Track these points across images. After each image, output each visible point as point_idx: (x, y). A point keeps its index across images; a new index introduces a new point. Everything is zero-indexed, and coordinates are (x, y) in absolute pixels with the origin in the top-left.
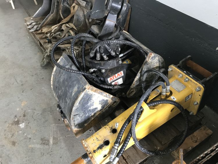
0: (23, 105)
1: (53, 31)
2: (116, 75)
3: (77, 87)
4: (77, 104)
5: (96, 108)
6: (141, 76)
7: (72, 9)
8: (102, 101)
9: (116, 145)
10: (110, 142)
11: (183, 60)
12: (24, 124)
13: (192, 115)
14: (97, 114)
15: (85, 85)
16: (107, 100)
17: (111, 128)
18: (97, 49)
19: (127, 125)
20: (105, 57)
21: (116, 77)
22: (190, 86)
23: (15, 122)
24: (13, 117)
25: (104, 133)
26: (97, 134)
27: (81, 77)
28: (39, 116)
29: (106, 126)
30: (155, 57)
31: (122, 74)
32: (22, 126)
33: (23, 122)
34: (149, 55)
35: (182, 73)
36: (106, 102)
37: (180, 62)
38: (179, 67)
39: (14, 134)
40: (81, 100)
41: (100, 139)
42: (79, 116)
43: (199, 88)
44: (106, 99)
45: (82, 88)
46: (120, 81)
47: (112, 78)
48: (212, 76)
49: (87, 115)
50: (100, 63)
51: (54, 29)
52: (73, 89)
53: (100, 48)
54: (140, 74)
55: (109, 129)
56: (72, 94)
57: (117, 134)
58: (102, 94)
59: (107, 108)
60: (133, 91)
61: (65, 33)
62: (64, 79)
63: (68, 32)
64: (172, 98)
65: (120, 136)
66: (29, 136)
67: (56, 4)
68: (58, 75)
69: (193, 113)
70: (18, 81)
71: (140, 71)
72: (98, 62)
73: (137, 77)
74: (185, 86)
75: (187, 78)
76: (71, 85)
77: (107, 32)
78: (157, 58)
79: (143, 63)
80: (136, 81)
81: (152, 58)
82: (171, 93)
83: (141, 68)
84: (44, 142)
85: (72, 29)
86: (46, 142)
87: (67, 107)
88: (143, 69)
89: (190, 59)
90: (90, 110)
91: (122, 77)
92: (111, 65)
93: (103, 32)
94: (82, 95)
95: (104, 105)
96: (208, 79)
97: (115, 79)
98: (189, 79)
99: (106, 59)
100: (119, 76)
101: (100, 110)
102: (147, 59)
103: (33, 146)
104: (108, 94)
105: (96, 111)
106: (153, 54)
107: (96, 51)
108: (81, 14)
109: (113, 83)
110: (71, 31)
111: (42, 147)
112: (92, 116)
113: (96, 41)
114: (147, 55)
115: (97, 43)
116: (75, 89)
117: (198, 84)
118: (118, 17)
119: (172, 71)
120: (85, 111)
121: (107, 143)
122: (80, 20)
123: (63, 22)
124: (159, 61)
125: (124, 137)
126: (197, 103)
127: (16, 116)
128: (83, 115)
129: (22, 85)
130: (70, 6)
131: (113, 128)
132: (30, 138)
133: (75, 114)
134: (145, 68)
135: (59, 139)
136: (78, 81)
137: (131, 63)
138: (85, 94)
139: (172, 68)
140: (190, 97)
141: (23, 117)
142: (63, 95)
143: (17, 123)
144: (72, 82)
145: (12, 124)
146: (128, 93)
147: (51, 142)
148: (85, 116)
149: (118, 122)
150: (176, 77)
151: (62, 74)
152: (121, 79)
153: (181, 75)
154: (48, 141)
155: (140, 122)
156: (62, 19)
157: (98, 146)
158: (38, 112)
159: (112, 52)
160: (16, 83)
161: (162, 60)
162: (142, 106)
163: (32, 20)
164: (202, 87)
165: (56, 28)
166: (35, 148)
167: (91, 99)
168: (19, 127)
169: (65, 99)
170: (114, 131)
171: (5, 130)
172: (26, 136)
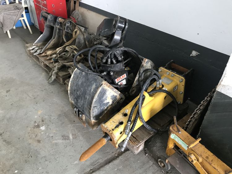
0: (39, 113)
1: (58, 52)
2: (121, 77)
3: (95, 85)
4: (96, 97)
5: (108, 103)
6: (139, 77)
7: (74, 34)
8: (113, 96)
9: (129, 122)
10: (124, 122)
11: (169, 63)
12: (44, 127)
13: (180, 104)
14: (109, 108)
15: (102, 81)
16: (116, 96)
17: (123, 113)
18: (109, 56)
19: (135, 108)
20: (114, 61)
21: (121, 79)
22: (175, 80)
23: (35, 126)
24: (33, 123)
25: (118, 117)
26: (113, 119)
27: (97, 77)
28: (56, 120)
29: (119, 113)
30: (148, 62)
31: (125, 76)
32: (43, 128)
33: (43, 126)
34: (144, 60)
35: (169, 71)
36: (115, 97)
37: (167, 65)
38: (166, 68)
39: (37, 135)
40: (99, 94)
41: (115, 121)
42: (97, 108)
43: (182, 79)
44: (115, 94)
45: (99, 84)
46: (124, 82)
47: (119, 79)
48: (189, 71)
49: (102, 108)
50: (111, 66)
51: (59, 51)
52: (92, 87)
53: (111, 55)
54: (138, 75)
55: (121, 114)
56: (91, 91)
57: (128, 117)
58: (113, 90)
59: (116, 103)
60: (134, 90)
61: (70, 53)
62: (83, 81)
63: (73, 52)
64: (164, 88)
65: (131, 116)
66: (51, 135)
67: (57, 31)
68: (76, 80)
69: (180, 103)
70: (30, 96)
71: (138, 73)
72: (110, 65)
73: (137, 78)
74: (172, 81)
75: (173, 74)
76: (89, 85)
77: (115, 44)
78: (150, 63)
79: (140, 67)
80: (136, 81)
81: (146, 62)
82: (163, 86)
83: (139, 70)
84: (65, 137)
85: (75, 49)
86: (67, 138)
87: (86, 103)
88: (141, 71)
89: (173, 62)
90: (104, 104)
91: (125, 79)
92: (118, 67)
93: (112, 44)
94: (100, 90)
95: (114, 100)
96: (187, 73)
97: (121, 80)
98: (174, 75)
99: (115, 63)
100: (123, 78)
101: (111, 105)
102: (143, 63)
103: (56, 141)
104: (117, 90)
105: (108, 105)
106: (147, 59)
107: (108, 57)
108: (82, 37)
109: (119, 84)
110: (75, 51)
111: (64, 141)
112: (105, 110)
113: (108, 49)
114: (143, 60)
115: (109, 51)
116: (94, 86)
117: (181, 77)
118: (122, 32)
119: (161, 71)
120: (101, 104)
121: (121, 123)
122: (81, 43)
123: (67, 45)
124: (151, 66)
125: (134, 118)
126: (182, 93)
127: (35, 122)
128: (99, 108)
129: (34, 98)
130: (72, 31)
131: (124, 113)
132: (52, 137)
133: (95, 106)
134: (142, 70)
135: (77, 135)
136: (95, 80)
137: (130, 69)
138: (102, 89)
139: (161, 69)
140: (177, 88)
141: (41, 122)
142: (82, 94)
143: (38, 126)
144: (90, 82)
145: (34, 128)
146: (130, 91)
147: (71, 137)
148: (101, 109)
149: (128, 109)
150: (165, 75)
151: (80, 78)
152: (125, 80)
153: (168, 73)
154: (68, 137)
155: (144, 107)
156: (65, 43)
157: (115, 126)
158: (54, 117)
159: (119, 57)
160: (28, 98)
161: (153, 65)
162: (144, 94)
163: (34, 45)
164: (183, 78)
165: (61, 49)
166: (58, 143)
167: (105, 94)
168: (41, 129)
169: (84, 97)
170: (125, 115)
171: (29, 133)
172: (48, 135)
